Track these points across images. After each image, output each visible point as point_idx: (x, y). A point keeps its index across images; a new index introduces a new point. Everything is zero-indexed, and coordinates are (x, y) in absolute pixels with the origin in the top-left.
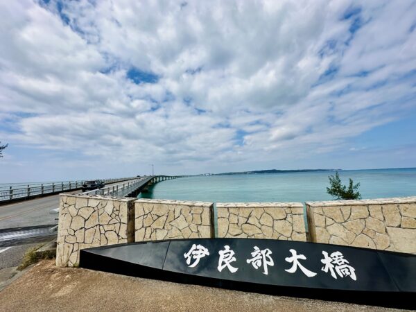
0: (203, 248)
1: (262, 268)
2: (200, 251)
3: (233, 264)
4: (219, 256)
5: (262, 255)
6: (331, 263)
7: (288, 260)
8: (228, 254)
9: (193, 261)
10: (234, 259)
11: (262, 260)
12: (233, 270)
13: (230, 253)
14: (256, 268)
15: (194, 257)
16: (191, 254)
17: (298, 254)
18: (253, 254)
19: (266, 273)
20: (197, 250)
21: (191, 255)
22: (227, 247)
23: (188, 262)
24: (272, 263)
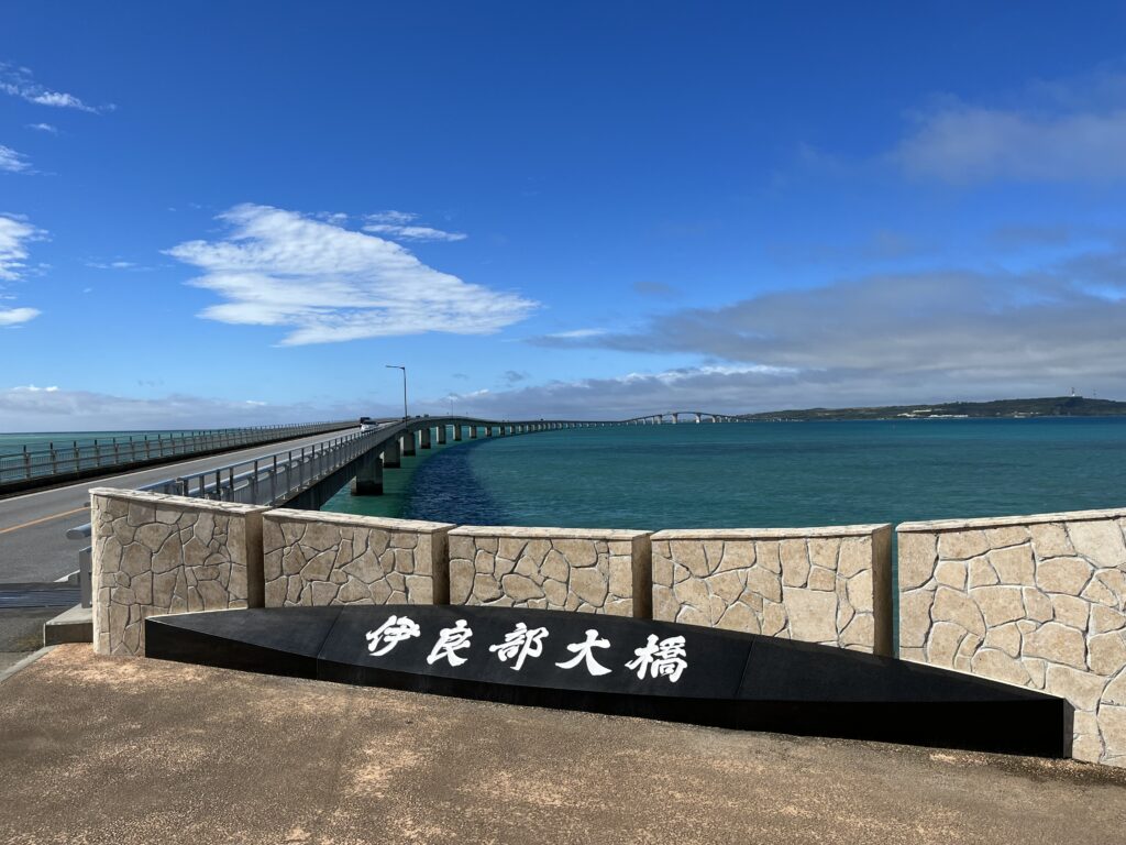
0: (411, 623)
1: (513, 661)
2: (403, 629)
3: (459, 653)
4: (439, 637)
5: (525, 639)
6: (652, 655)
7: (572, 648)
8: (459, 636)
9: (382, 645)
10: (467, 644)
11: (521, 647)
12: (456, 661)
13: (462, 633)
14: (503, 658)
15: (386, 640)
16: (383, 633)
17: (598, 638)
18: (509, 636)
19: (518, 667)
20: (396, 626)
21: (383, 635)
22: (462, 623)
23: (372, 647)
24: (536, 653)
